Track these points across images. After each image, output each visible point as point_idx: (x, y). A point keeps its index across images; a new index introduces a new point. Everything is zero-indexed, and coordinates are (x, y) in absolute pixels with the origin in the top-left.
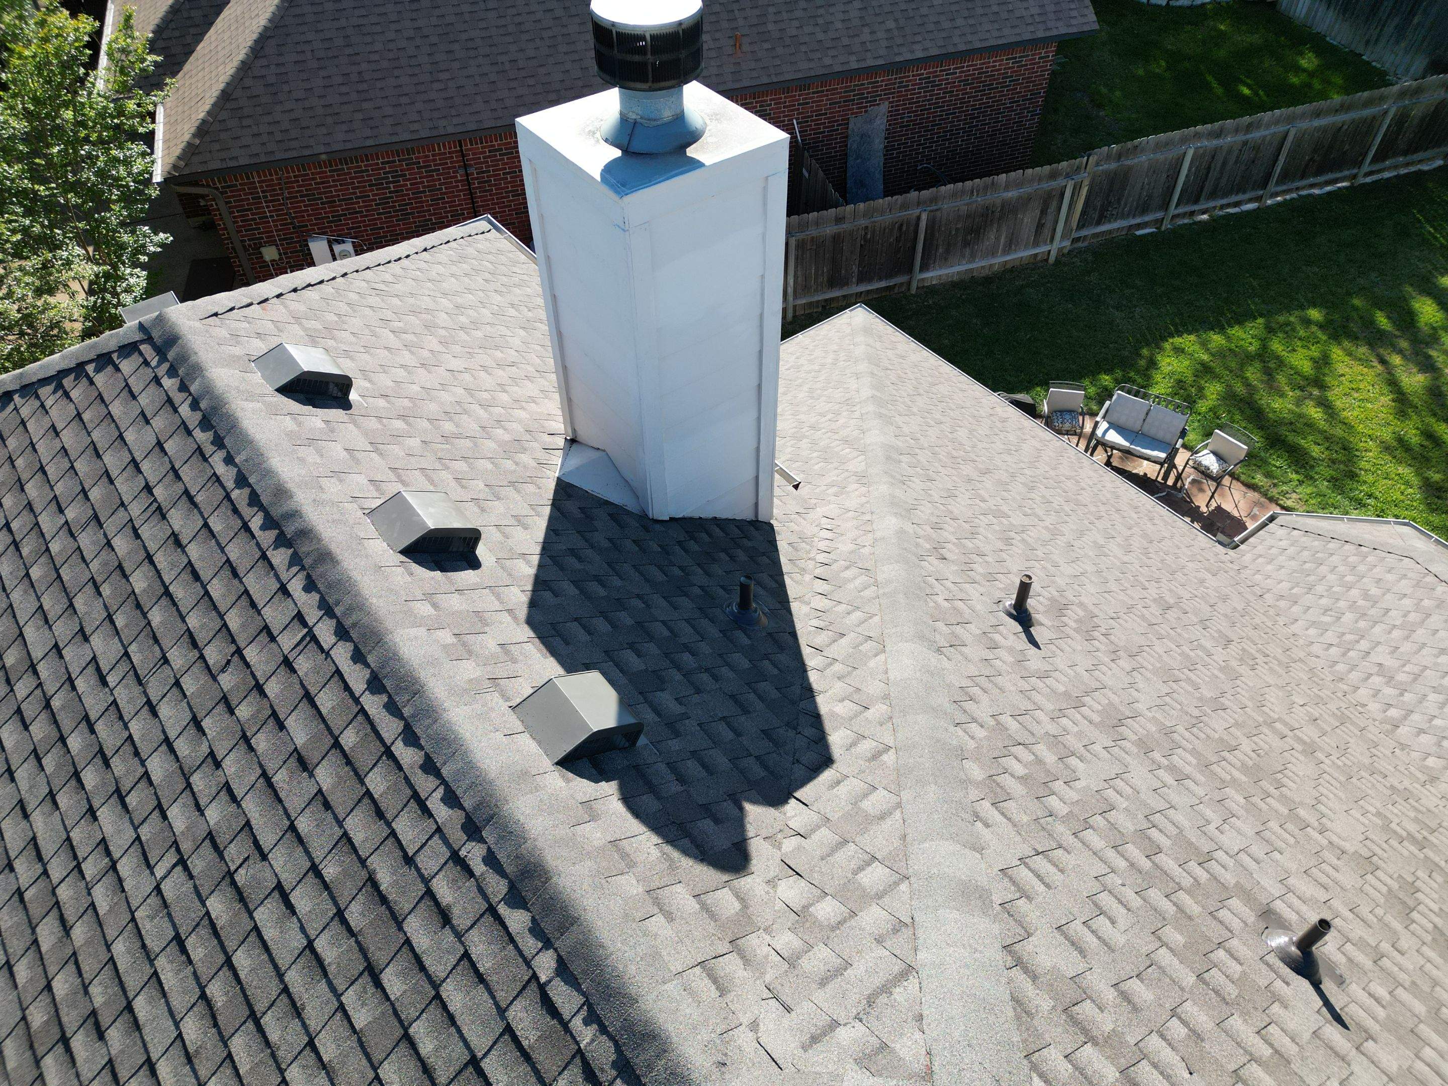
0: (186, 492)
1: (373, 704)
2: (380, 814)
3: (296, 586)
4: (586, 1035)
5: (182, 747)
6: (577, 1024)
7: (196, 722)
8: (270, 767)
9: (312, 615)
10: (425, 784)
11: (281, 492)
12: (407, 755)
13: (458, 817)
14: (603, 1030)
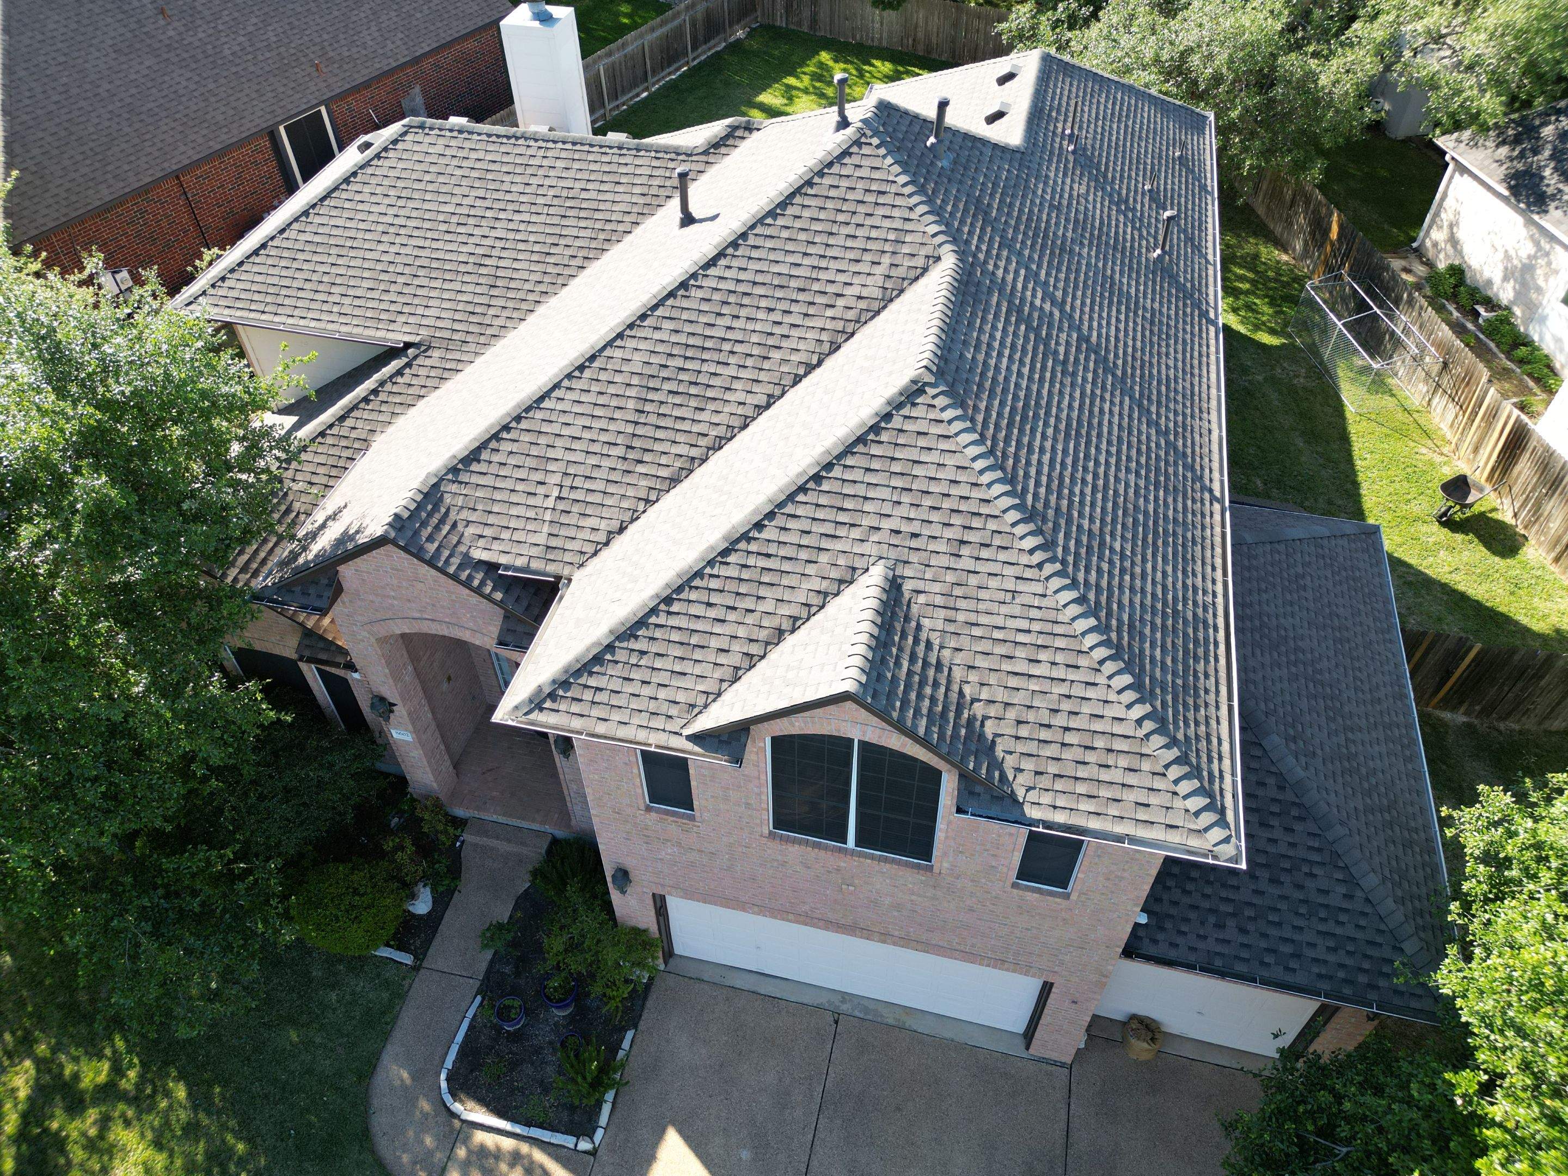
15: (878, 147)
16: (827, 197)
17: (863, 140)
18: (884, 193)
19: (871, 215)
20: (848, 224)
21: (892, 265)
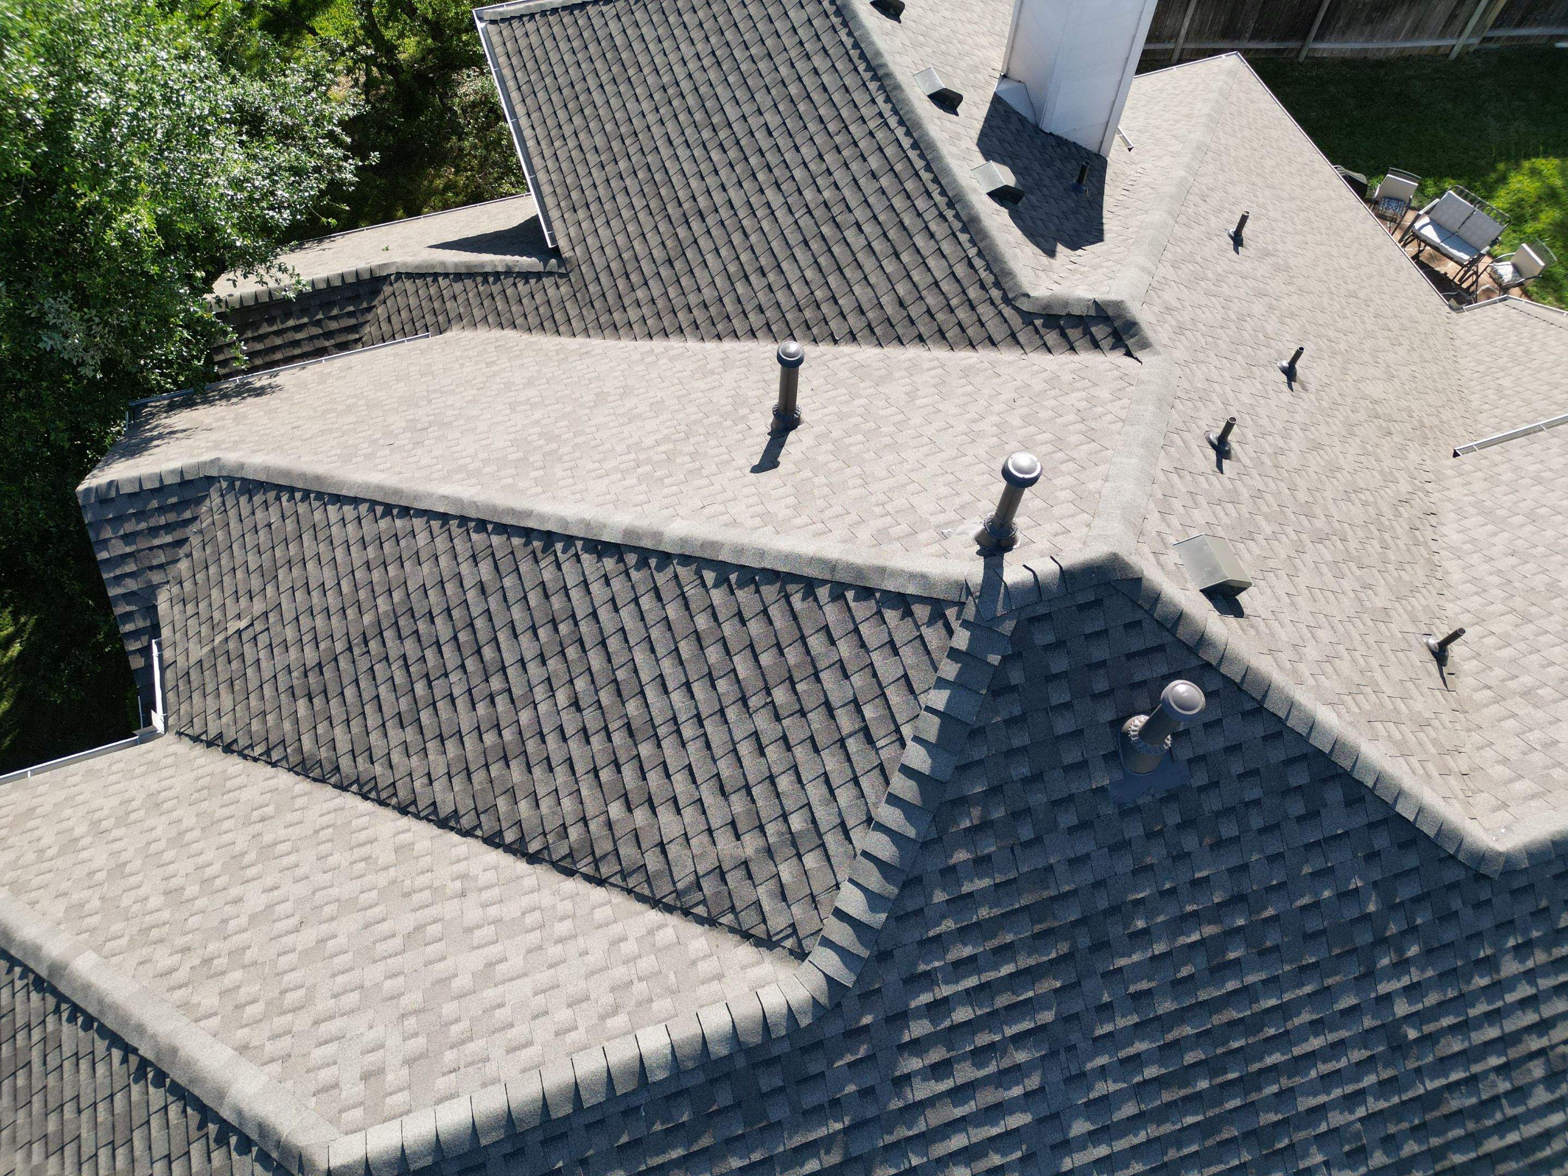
0: (824, 48)
1: (912, 154)
2: (909, 197)
3: (880, 99)
4: (983, 274)
5: (812, 166)
6: (981, 271)
7: (821, 156)
8: (857, 177)
9: (887, 113)
10: (932, 187)
11: (878, 54)
12: (926, 176)
13: (945, 200)
14: (991, 272)
15: (954, 654)
16: (803, 638)
17: (951, 613)
18: (870, 740)
19: (816, 750)
20: (778, 718)
21: (745, 863)
